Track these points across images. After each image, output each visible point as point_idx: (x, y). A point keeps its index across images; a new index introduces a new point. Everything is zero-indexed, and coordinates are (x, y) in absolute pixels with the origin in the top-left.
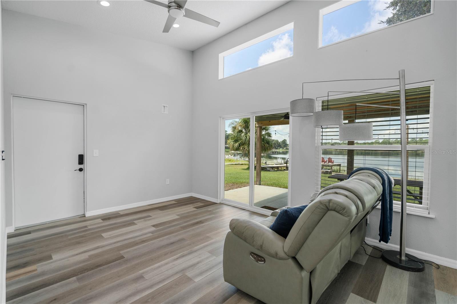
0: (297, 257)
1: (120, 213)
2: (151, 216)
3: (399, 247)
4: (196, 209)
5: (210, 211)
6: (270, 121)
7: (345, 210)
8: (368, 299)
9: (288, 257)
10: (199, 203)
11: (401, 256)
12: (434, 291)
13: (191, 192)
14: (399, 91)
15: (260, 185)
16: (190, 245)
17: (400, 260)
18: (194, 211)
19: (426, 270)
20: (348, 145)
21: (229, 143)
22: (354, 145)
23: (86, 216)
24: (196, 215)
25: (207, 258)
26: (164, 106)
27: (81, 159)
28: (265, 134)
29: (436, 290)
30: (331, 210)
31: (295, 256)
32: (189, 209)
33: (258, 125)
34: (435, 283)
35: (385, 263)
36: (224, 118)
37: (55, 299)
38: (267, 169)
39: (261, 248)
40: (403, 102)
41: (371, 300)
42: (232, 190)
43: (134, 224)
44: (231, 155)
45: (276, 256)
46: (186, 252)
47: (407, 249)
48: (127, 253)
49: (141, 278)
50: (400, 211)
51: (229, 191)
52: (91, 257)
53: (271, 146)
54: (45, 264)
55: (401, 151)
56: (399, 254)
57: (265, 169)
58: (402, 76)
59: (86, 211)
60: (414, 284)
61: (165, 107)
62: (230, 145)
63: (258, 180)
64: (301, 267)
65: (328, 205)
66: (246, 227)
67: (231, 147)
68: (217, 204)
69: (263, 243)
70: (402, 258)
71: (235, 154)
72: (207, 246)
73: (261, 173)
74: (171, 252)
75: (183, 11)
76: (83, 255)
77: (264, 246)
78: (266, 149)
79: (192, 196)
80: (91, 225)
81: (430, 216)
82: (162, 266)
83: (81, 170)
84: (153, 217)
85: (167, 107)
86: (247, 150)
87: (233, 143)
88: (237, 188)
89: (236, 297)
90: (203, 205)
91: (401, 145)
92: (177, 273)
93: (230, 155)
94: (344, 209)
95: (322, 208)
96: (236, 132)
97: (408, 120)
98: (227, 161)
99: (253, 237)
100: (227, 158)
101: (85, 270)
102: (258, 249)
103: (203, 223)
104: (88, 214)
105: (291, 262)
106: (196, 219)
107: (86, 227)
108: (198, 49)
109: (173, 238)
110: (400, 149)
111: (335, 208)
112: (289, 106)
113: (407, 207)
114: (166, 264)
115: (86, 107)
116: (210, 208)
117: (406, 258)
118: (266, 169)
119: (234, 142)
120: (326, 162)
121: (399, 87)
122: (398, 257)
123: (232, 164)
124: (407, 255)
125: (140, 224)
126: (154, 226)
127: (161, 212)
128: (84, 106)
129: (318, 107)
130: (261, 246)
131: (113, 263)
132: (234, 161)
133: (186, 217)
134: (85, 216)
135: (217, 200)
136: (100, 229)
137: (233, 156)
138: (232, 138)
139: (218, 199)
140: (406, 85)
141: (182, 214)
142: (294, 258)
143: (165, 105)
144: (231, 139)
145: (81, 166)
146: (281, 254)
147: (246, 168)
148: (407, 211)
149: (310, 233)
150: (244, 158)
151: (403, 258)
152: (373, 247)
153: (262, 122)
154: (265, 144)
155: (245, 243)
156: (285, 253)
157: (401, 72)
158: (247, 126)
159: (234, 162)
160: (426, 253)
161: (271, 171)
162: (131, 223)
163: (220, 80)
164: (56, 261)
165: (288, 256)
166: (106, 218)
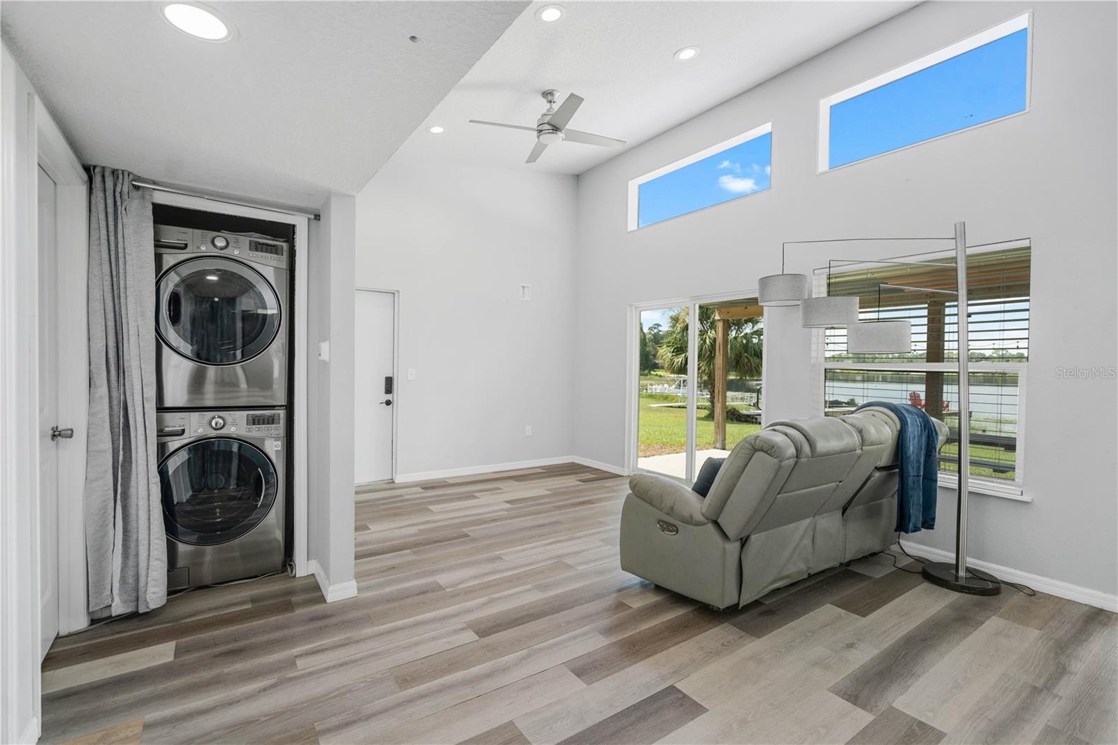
0: (719, 521)
1: (448, 480)
2: (500, 489)
3: (954, 555)
4: (582, 483)
5: (608, 487)
6: (746, 308)
7: (774, 449)
8: (853, 612)
9: (707, 521)
10: (587, 474)
11: (957, 571)
12: (989, 618)
13: (571, 455)
14: (954, 259)
16: (570, 530)
17: (957, 578)
18: (578, 485)
19: (1003, 595)
20: (927, 362)
21: (662, 356)
22: (943, 362)
23: (396, 482)
24: (580, 491)
25: (598, 547)
26: (523, 287)
27: (389, 385)
28: (752, 334)
29: (995, 618)
30: (759, 450)
31: (718, 518)
32: (570, 481)
33: (720, 316)
34: (1003, 610)
36: (639, 307)
37: (393, 568)
38: (756, 418)
39: (671, 511)
40: (962, 283)
42: (658, 457)
43: (475, 497)
44: (670, 386)
45: (690, 521)
46: (562, 538)
48: (472, 531)
49: (498, 558)
50: (956, 486)
51: (652, 457)
52: (421, 531)
54: (364, 534)
55: (958, 373)
56: (955, 568)
57: (753, 418)
58: (961, 232)
59: (396, 474)
60: (955, 607)
61: (526, 289)
62: (664, 360)
63: (720, 438)
64: (725, 536)
65: (753, 443)
66: (652, 483)
67: (666, 365)
68: (623, 478)
69: (674, 504)
70: (960, 573)
71: (680, 381)
72: (599, 533)
73: (724, 423)
74: (540, 536)
75: (561, 135)
76: (410, 528)
77: (675, 508)
78: (754, 369)
79: (573, 463)
80: (407, 494)
81: (1025, 498)
82: (527, 549)
83: (388, 403)
84: (505, 490)
85: (528, 287)
86: (706, 372)
87: (670, 355)
88: (669, 454)
89: (639, 590)
90: (595, 477)
91: (959, 362)
92: (550, 559)
93: (666, 385)
94: (773, 447)
95: (748, 448)
96: (679, 328)
97: (970, 316)
98: (659, 398)
99: (661, 496)
100: (658, 391)
101: (420, 544)
102: (668, 514)
103: (593, 503)
104: (399, 479)
105: (710, 528)
106: (582, 497)
107: (401, 496)
108: (589, 170)
109: (542, 520)
110: (957, 370)
111: (762, 447)
112: (756, 286)
113: (969, 480)
114: (534, 548)
115: (399, 296)
116: (608, 483)
117: (967, 574)
118: (754, 420)
119: (673, 352)
121: (954, 251)
122: (953, 572)
123: (671, 407)
124: (968, 570)
125: (485, 499)
126: (508, 502)
127: (517, 483)
128: (394, 294)
129: (819, 289)
130: (672, 508)
131: (455, 541)
132: (677, 398)
133: (564, 493)
134: (393, 482)
135: (622, 469)
136: (424, 501)
137: (674, 386)
138: (669, 342)
139: (624, 467)
140: (967, 249)
141: (556, 489)
142: (716, 523)
143: (524, 285)
144: (668, 346)
145: (389, 397)
146: (699, 517)
147: (703, 416)
148: (969, 488)
149: (734, 486)
150: (701, 391)
151: (962, 573)
152: (917, 558)
153: (728, 310)
154: (751, 359)
155: (651, 508)
156: (703, 515)
157: (958, 226)
158: (706, 314)
159: (676, 402)
160: (1017, 571)
162: (470, 496)
163: (630, 232)
164: (375, 532)
165: (706, 519)
166: (428, 486)
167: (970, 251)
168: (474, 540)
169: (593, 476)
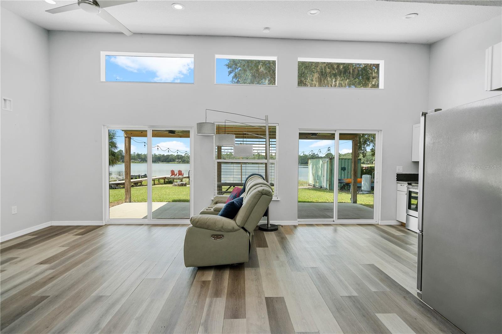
0: (245, 227)
3: (267, 221)
8: (264, 247)
9: (239, 228)
10: (75, 230)
11: (268, 225)
12: (285, 236)
13: (49, 221)
15: (130, 202)
17: (268, 227)
19: (279, 229)
26: (5, 100)
29: (286, 235)
30: (264, 195)
32: (71, 237)
33: (127, 135)
34: (284, 232)
35: (262, 231)
36: (108, 127)
41: (266, 247)
45: (233, 230)
47: (270, 221)
48: (45, 292)
53: (118, 158)
58: (266, 119)
60: (277, 236)
61: (8, 102)
63: (128, 197)
68: (103, 227)
69: (223, 225)
73: (131, 189)
79: (52, 226)
81: (279, 199)
84: (22, 257)
85: (10, 100)
89: (200, 273)
90: (84, 231)
99: (215, 223)
105: (242, 230)
117: (271, 226)
120: (176, 175)
124: (270, 224)
126: (41, 263)
130: (222, 227)
131: (40, 305)
133: (79, 245)
135: (102, 222)
143: (6, 98)
151: (269, 226)
157: (266, 116)
161: (117, 189)
167: (270, 125)
168: (57, 297)
169: (83, 230)
